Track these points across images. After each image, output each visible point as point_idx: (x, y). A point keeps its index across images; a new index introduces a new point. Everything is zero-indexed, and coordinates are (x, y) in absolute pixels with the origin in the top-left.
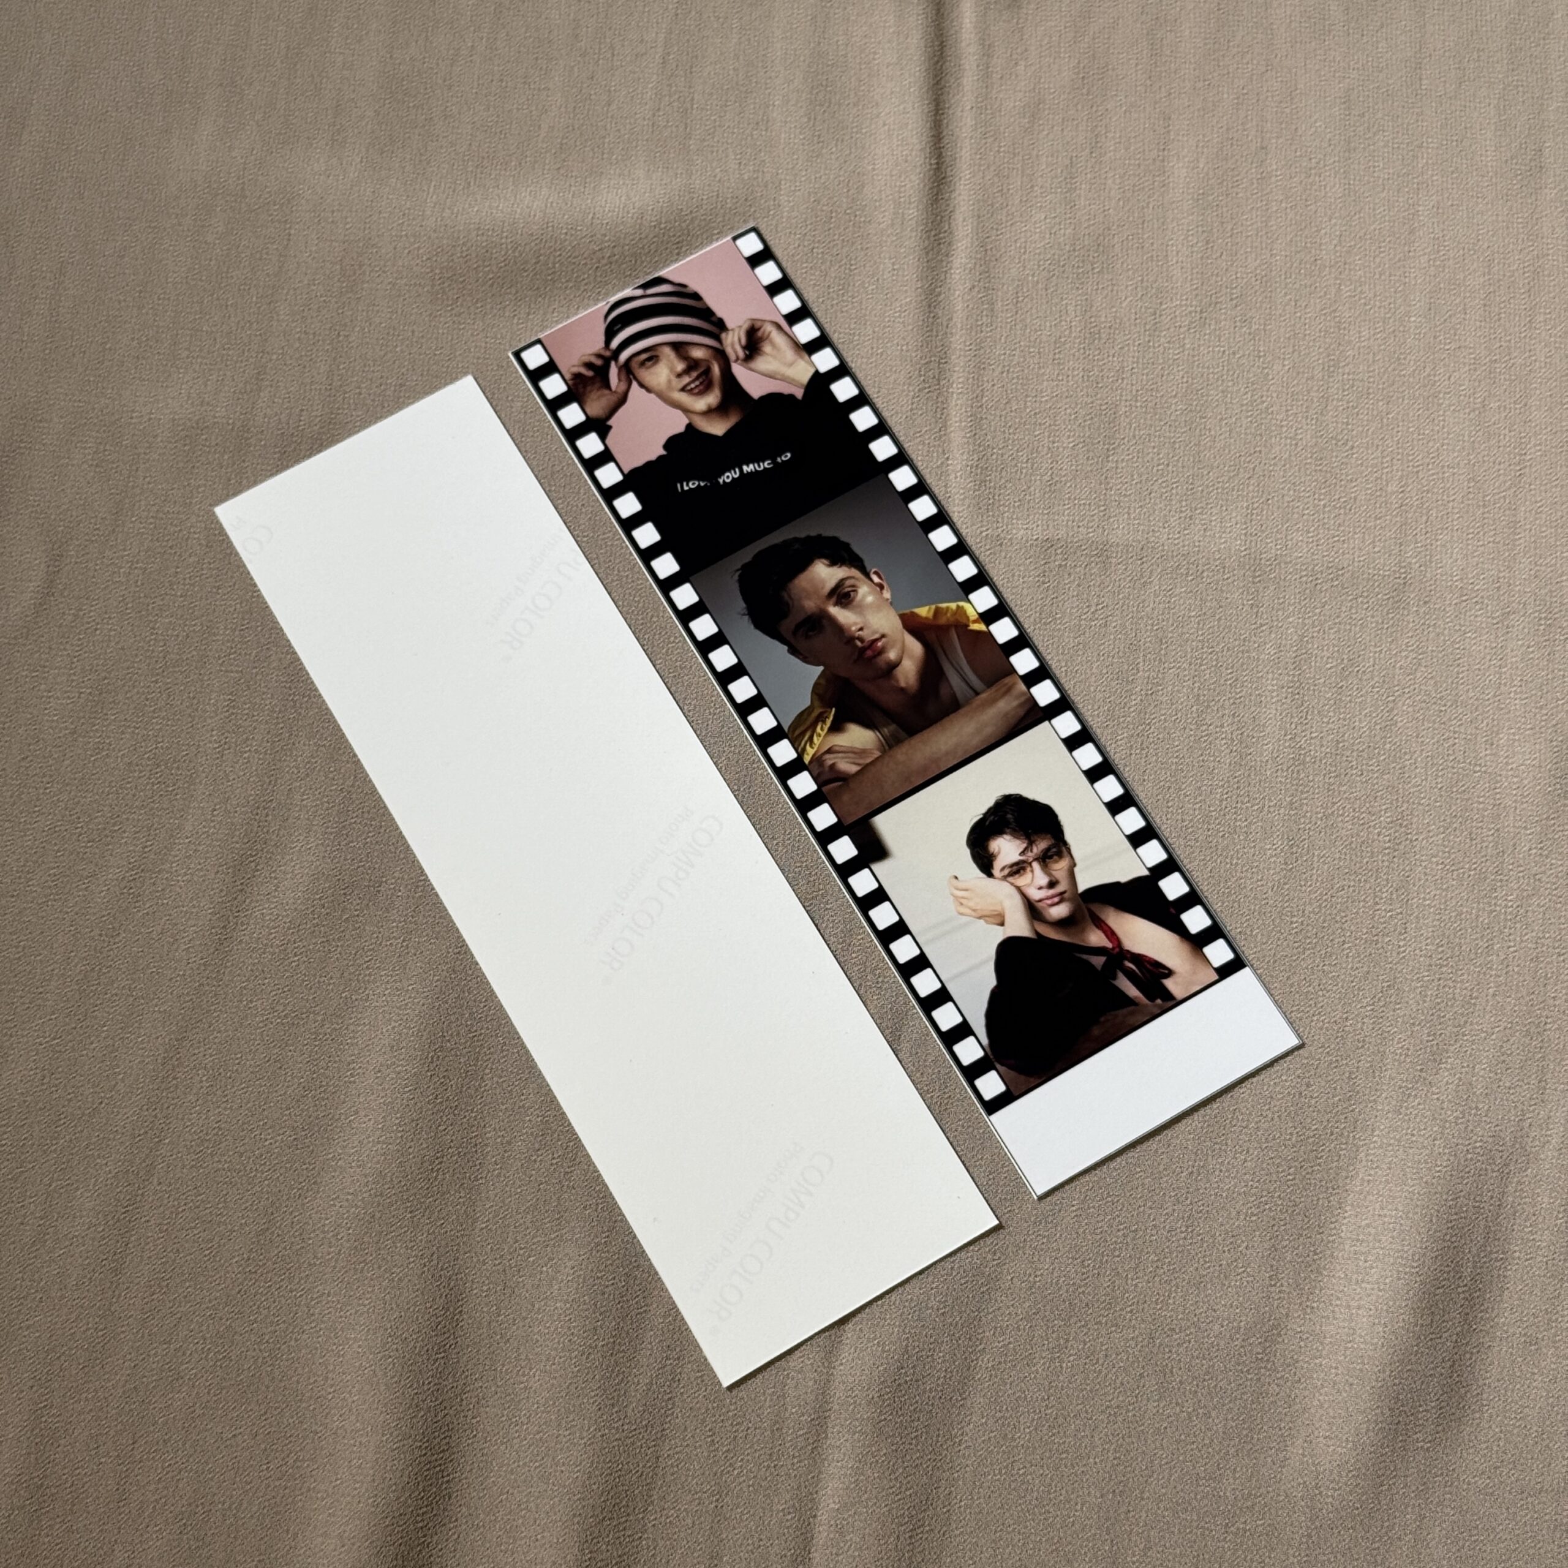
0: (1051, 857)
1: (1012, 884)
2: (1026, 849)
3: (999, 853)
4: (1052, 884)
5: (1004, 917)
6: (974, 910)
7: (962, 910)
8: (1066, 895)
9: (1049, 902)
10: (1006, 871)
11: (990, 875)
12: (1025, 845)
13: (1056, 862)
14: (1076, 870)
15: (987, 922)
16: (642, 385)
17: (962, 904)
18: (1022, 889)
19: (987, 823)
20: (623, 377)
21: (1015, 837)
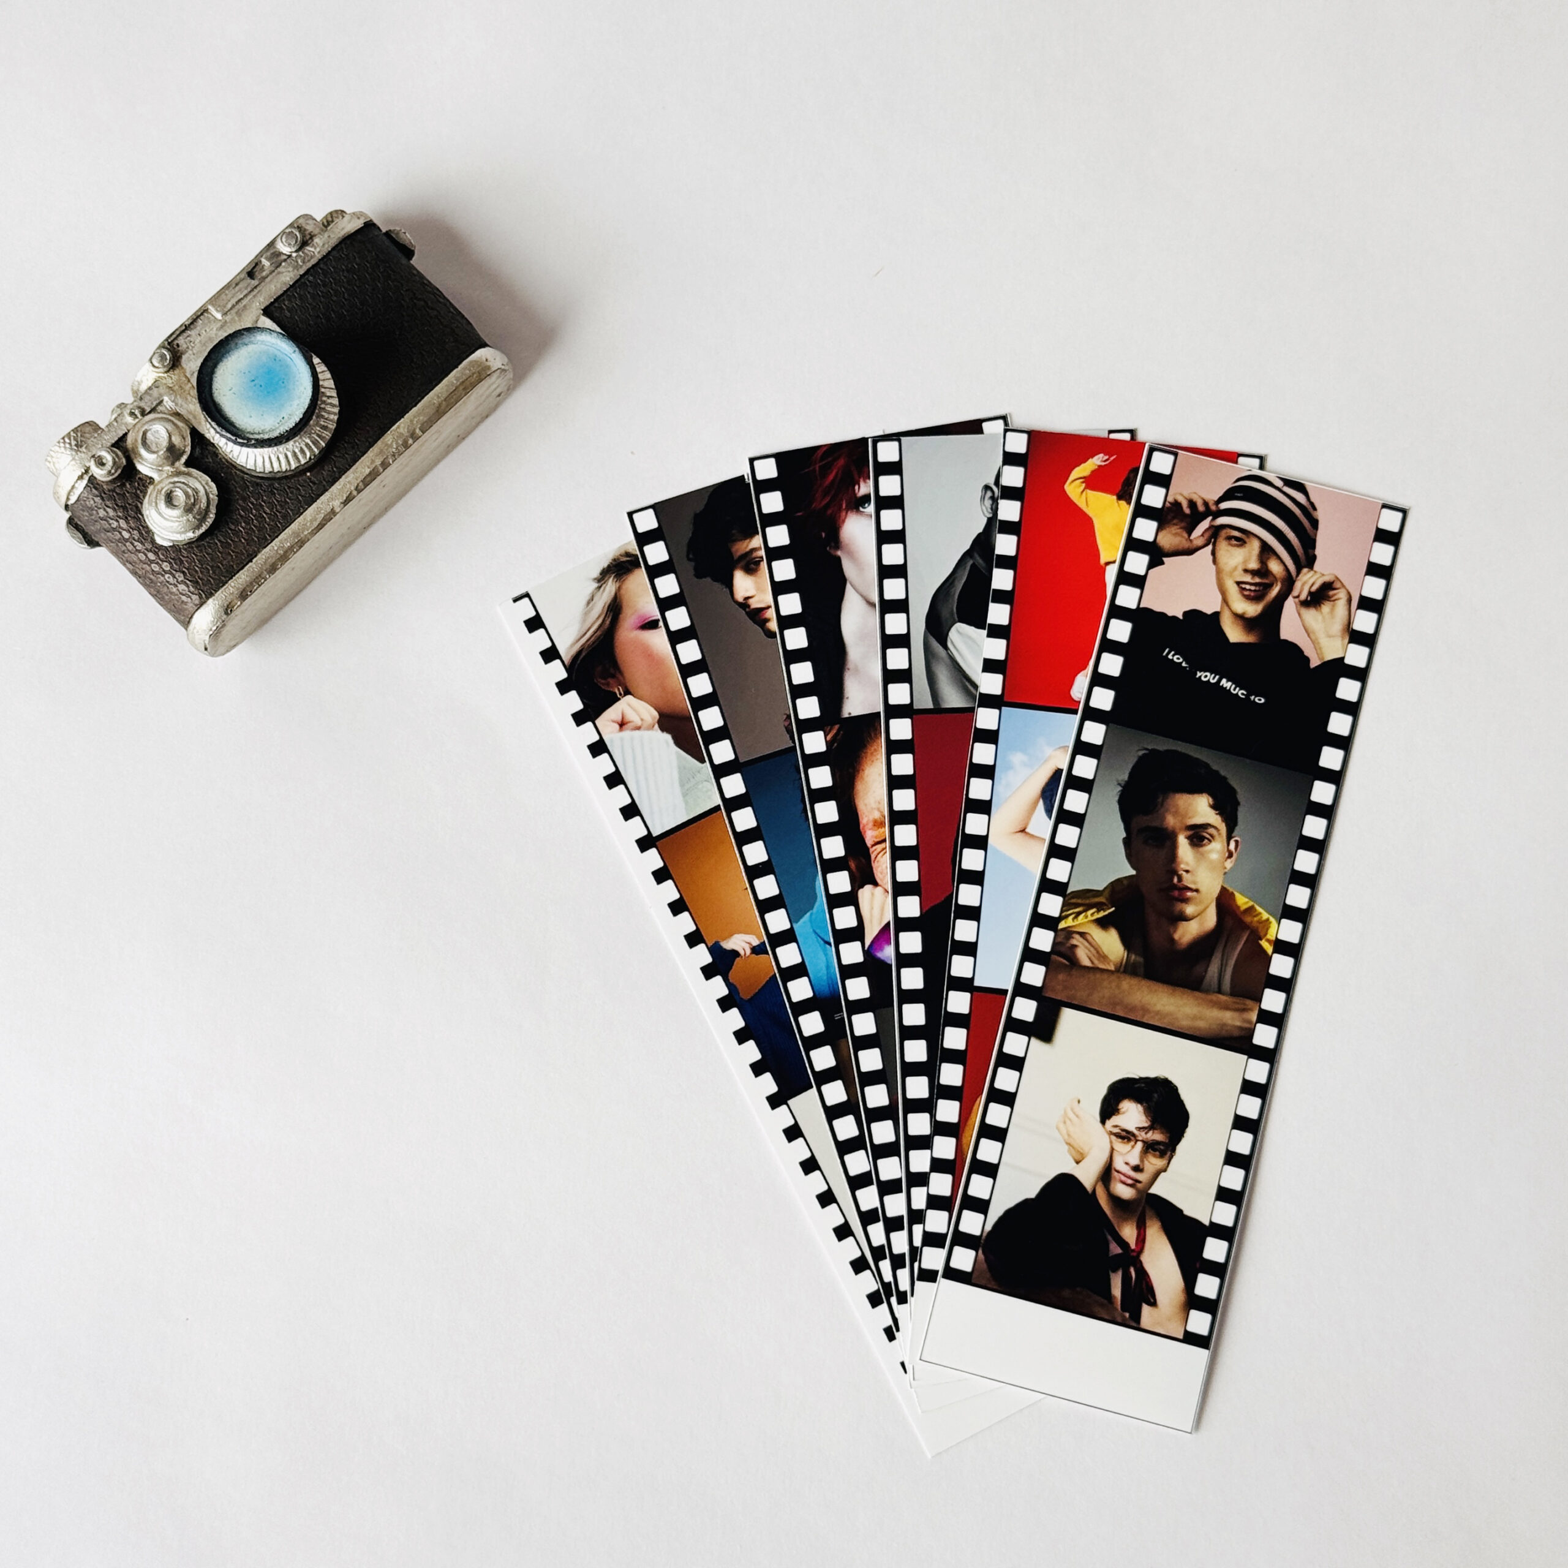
0: (1155, 1150)
1: (1111, 1142)
2: (1144, 1128)
3: (1124, 1113)
4: (1137, 1169)
5: (1083, 1159)
6: (1069, 1135)
7: (1061, 1126)
8: (1139, 1185)
9: (1123, 1178)
10: (1116, 1130)
11: (1103, 1122)
12: (1146, 1125)
13: (1155, 1156)
14: (1163, 1174)
15: (1069, 1151)
16: (1213, 553)
17: (1065, 1123)
18: (1115, 1154)
19: (1136, 1086)
20: (1207, 535)
21: (1145, 1113)
